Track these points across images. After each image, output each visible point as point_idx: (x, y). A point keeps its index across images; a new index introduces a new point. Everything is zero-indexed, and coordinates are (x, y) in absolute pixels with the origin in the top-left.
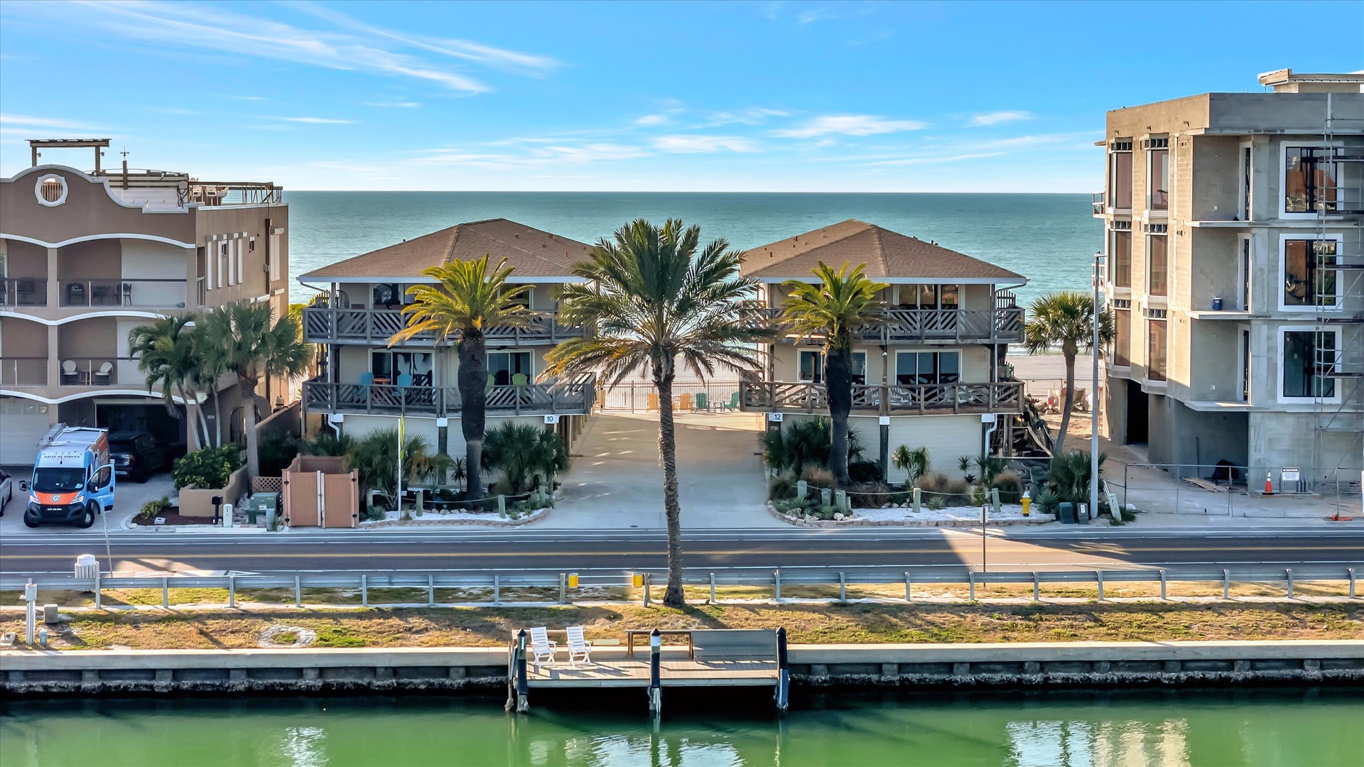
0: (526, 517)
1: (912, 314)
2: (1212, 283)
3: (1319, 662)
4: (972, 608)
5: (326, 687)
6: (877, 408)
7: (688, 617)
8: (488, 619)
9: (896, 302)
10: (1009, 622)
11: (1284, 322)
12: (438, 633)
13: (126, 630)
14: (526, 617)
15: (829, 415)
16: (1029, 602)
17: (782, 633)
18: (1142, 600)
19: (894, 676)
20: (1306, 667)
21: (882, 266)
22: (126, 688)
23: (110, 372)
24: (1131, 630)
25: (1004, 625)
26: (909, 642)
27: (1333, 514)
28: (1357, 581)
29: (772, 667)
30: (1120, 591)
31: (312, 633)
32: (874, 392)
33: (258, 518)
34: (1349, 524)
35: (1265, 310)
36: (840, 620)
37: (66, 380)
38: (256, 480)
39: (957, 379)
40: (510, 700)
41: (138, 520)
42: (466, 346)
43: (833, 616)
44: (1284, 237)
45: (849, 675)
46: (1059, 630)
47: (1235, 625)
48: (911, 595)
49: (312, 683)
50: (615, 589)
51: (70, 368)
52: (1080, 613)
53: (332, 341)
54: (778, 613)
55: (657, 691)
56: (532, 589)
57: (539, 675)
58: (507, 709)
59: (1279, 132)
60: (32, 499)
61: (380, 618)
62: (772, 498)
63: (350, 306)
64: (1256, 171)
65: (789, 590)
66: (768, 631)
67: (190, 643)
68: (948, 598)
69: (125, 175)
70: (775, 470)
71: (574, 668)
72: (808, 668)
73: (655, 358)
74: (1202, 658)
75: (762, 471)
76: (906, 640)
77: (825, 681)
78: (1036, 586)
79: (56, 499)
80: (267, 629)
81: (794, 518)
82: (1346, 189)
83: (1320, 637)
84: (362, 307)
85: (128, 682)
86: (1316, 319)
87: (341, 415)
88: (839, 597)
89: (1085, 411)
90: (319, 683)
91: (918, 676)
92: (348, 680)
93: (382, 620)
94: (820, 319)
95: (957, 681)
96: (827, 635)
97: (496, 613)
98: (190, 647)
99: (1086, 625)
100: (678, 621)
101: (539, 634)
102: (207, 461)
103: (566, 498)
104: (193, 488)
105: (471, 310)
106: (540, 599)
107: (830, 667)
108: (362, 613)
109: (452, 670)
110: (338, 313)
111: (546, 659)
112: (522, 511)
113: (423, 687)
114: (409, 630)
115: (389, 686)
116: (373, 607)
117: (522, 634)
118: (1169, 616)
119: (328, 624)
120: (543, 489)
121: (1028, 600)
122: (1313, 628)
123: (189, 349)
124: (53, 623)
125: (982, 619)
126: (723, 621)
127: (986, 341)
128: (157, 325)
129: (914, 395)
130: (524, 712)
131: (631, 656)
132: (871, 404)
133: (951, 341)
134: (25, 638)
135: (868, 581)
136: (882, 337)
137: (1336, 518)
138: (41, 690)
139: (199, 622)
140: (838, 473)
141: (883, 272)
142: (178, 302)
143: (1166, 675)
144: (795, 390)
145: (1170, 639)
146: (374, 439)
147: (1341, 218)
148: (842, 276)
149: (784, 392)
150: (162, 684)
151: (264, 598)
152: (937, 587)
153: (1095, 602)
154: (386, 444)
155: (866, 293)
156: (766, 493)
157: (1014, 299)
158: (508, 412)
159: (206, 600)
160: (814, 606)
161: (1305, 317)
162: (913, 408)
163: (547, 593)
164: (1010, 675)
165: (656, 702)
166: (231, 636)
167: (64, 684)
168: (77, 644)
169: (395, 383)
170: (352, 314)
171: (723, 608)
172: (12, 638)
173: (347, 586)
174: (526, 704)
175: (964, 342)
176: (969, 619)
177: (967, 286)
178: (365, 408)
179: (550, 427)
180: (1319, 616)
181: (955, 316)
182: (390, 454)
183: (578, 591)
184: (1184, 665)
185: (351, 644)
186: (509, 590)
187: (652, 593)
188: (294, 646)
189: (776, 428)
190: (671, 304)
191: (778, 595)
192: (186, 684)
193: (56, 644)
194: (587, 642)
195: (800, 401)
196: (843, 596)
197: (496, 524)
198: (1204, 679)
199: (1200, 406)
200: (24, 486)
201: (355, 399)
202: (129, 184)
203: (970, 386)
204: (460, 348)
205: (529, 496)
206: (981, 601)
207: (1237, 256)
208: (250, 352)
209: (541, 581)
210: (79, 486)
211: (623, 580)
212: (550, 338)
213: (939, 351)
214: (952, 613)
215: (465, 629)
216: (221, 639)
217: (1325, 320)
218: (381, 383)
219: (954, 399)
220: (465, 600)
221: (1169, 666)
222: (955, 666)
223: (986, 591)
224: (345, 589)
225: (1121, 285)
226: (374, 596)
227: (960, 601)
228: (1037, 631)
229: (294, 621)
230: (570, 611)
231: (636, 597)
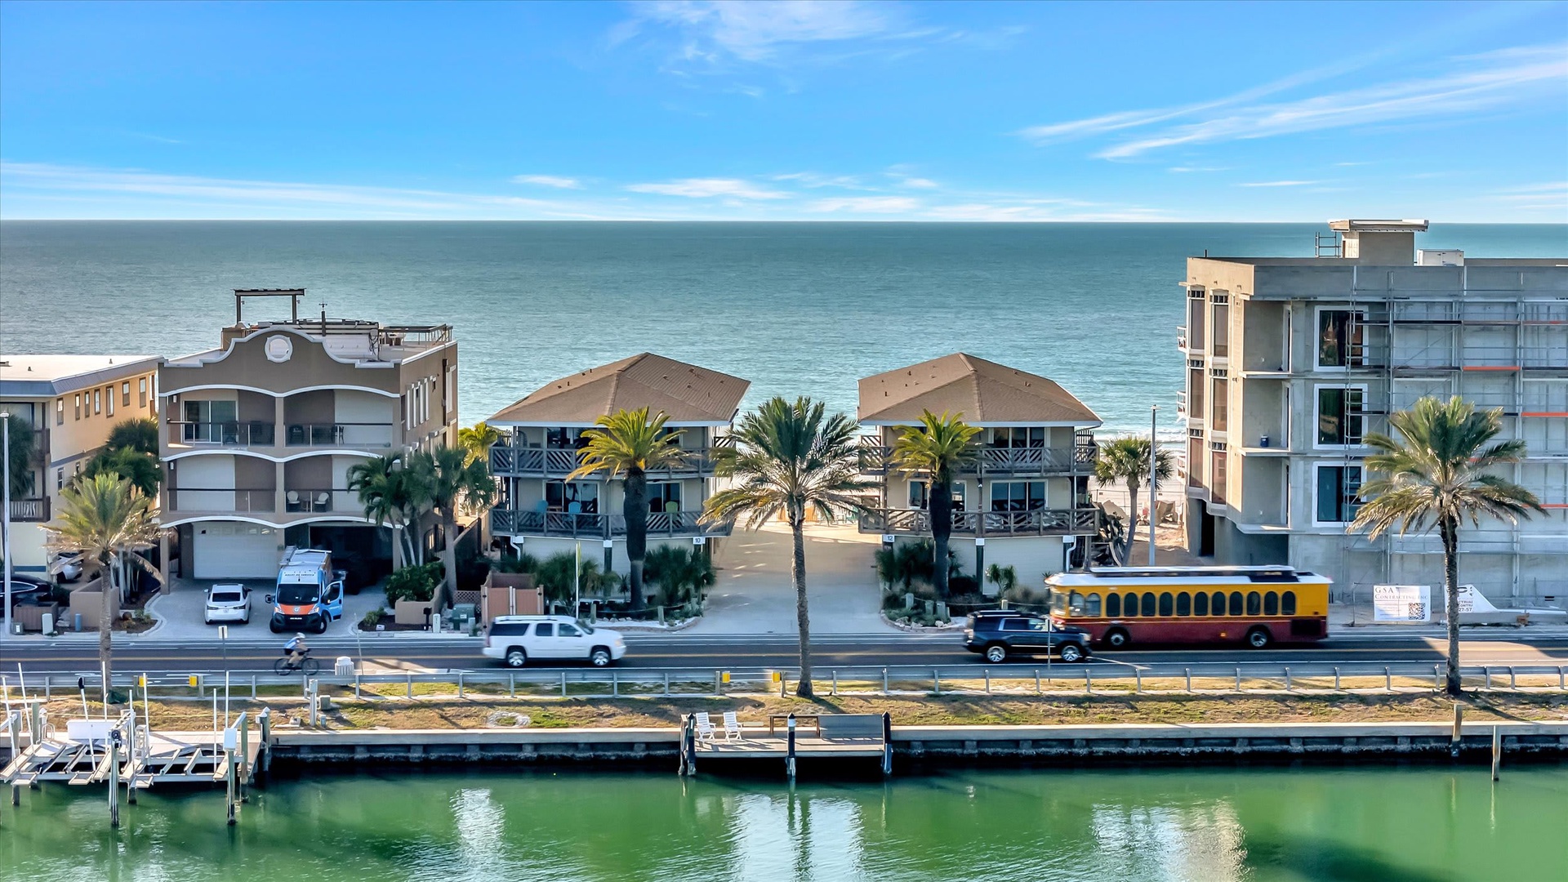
0: (681, 624)
1: (1004, 452)
2: (1260, 424)
3: (1301, 740)
4: (1037, 698)
5: (540, 757)
6: (973, 531)
7: (815, 705)
8: (661, 706)
9: (991, 440)
10: (1064, 709)
11: (1318, 458)
12: (623, 717)
13: (383, 715)
14: (692, 705)
15: (933, 537)
16: (1082, 694)
17: (887, 716)
18: (1171, 692)
19: (975, 749)
20: (1292, 744)
21: (978, 412)
22: (388, 758)
23: (327, 501)
24: (1158, 715)
25: (1060, 711)
26: (986, 724)
27: (1350, 622)
28: (1341, 678)
29: (880, 743)
30: (1156, 685)
31: (527, 717)
32: (971, 518)
33: (462, 626)
34: (1362, 630)
35: (1302, 448)
36: (933, 707)
37: (291, 508)
38: (456, 593)
39: (1043, 504)
40: (681, 767)
41: (362, 626)
42: (630, 482)
43: (928, 704)
44: (1317, 387)
45: (939, 750)
46: (1102, 715)
47: (1240, 711)
48: (990, 688)
49: (529, 755)
50: (758, 684)
51: (294, 497)
52: (1121, 702)
53: (514, 475)
54: (886, 702)
55: (793, 760)
56: (693, 684)
57: (704, 748)
58: (680, 774)
59: (1312, 299)
60: (277, 610)
61: (577, 706)
62: (884, 608)
63: (528, 444)
64: (1294, 331)
65: (894, 684)
66: (878, 716)
67: (435, 725)
68: (1019, 690)
69: (324, 323)
70: (888, 584)
71: (729, 743)
72: (907, 744)
73: (790, 506)
74: (1211, 736)
75: (877, 583)
76: (984, 722)
77: (920, 754)
78: (1088, 681)
79: (297, 610)
80: (492, 714)
81: (902, 625)
82: (1370, 347)
83: (1305, 720)
84: (538, 445)
85: (389, 754)
86: (1344, 456)
87: (522, 537)
88: (933, 689)
89: (1174, 522)
90: (535, 755)
91: (992, 750)
92: (557, 753)
93: (579, 708)
94: (924, 458)
95: (1021, 754)
96: (923, 718)
97: (666, 702)
98: (436, 728)
99: (1124, 711)
100: (807, 708)
101: (702, 718)
102: (415, 578)
103: (713, 607)
104: (405, 600)
105: (635, 452)
106: (700, 692)
107: (925, 743)
108: (563, 702)
109: (636, 746)
110: (519, 451)
111: (708, 737)
112: (677, 619)
113: (613, 758)
114: (601, 715)
115: (588, 757)
116: (570, 697)
117: (691, 717)
118: (1190, 705)
119: (537, 710)
120: (694, 600)
121: (1082, 692)
122: (1301, 714)
123: (400, 483)
124: (327, 709)
125: (1044, 707)
126: (842, 708)
127: (1067, 474)
128: (370, 463)
129: (1006, 520)
130: (692, 776)
131: (772, 735)
132: (969, 528)
133: (1037, 474)
134: (308, 721)
135: (956, 677)
136: (978, 472)
137: (1352, 625)
138: (323, 760)
139: (439, 709)
140: (939, 586)
141: (979, 418)
142: (385, 441)
143: (1183, 750)
144: (905, 515)
145: (1187, 722)
146: (555, 560)
147: (1367, 371)
148: (943, 422)
149: (896, 517)
150: (415, 755)
151: (484, 691)
152: (1013, 682)
153: (1134, 694)
154: (565, 564)
155: (964, 436)
156: (879, 604)
157: (1092, 436)
158: (662, 535)
159: (439, 692)
160: (914, 696)
161: (1335, 455)
162: (1005, 531)
163: (704, 687)
164: (1063, 750)
165: (792, 768)
166: (464, 719)
167: (341, 755)
168: (349, 726)
169: (566, 509)
170: (531, 452)
171: (843, 698)
172: (299, 721)
173: (549, 681)
174: (694, 769)
175: (1048, 475)
176: (1033, 707)
177: (1052, 428)
178: (542, 531)
179: (697, 547)
180: (1308, 704)
181: (1040, 453)
182: (569, 573)
183: (729, 685)
184: (1197, 741)
185: (557, 726)
186: (674, 684)
187: (787, 687)
188: (514, 727)
189: (890, 548)
190: (802, 463)
191: (886, 688)
192: (434, 755)
193: (333, 725)
194: (739, 724)
195: (909, 525)
196: (937, 689)
197: (656, 630)
198: (1212, 753)
199: (1246, 529)
200: (269, 599)
201: (534, 524)
202: (327, 331)
203: (1054, 512)
204: (625, 484)
205: (683, 606)
206: (1044, 692)
207: (1281, 400)
208: (452, 487)
209: (700, 678)
210: (314, 599)
211: (762, 677)
212: (697, 472)
213: (1028, 481)
214: (1020, 702)
215: (643, 714)
216: (458, 722)
217: (1351, 457)
218: (555, 510)
219: (1039, 523)
220: (640, 692)
221: (1187, 743)
222: (1021, 742)
223: (1050, 685)
224: (546, 683)
225: (1195, 416)
226: (571, 689)
227: (1028, 693)
228: (1086, 716)
229: (511, 708)
230: (724, 700)
231: (775, 690)
